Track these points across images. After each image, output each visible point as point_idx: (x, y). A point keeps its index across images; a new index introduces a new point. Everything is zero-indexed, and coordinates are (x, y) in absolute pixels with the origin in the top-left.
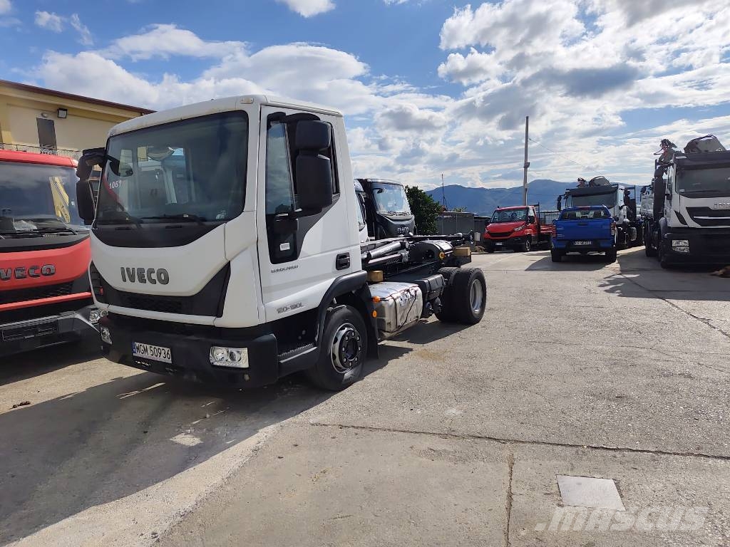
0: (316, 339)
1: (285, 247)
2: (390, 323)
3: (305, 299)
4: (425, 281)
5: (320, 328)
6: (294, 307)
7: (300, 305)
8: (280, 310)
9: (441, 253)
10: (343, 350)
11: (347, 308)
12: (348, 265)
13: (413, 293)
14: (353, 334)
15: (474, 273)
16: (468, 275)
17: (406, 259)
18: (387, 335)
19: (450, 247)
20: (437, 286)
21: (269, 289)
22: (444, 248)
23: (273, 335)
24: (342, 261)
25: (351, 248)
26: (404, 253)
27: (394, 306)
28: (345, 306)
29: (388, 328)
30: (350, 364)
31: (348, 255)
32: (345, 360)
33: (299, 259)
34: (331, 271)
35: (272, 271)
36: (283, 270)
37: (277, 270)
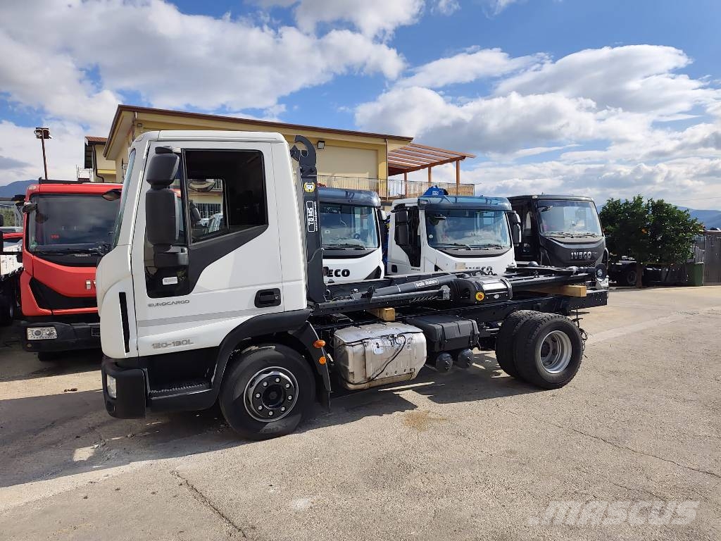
0: (212, 380)
1: (170, 281)
2: (353, 373)
3: (197, 336)
4: (438, 327)
5: (219, 370)
6: (179, 343)
7: (188, 342)
8: (157, 345)
9: (479, 294)
10: (258, 396)
11: (276, 350)
12: (278, 302)
13: (400, 340)
14: (278, 380)
15: (548, 322)
16: (537, 323)
17: (447, 297)
18: (351, 386)
19: (502, 286)
20: (458, 335)
21: (147, 323)
22: (486, 287)
23: (146, 370)
24: (267, 297)
25: (284, 284)
26: (446, 289)
27: (362, 351)
28: (274, 347)
29: (351, 379)
30: (271, 413)
31: (277, 291)
32: (260, 408)
33: (191, 294)
34: (245, 308)
35: (150, 305)
36: (166, 304)
37: (157, 304)
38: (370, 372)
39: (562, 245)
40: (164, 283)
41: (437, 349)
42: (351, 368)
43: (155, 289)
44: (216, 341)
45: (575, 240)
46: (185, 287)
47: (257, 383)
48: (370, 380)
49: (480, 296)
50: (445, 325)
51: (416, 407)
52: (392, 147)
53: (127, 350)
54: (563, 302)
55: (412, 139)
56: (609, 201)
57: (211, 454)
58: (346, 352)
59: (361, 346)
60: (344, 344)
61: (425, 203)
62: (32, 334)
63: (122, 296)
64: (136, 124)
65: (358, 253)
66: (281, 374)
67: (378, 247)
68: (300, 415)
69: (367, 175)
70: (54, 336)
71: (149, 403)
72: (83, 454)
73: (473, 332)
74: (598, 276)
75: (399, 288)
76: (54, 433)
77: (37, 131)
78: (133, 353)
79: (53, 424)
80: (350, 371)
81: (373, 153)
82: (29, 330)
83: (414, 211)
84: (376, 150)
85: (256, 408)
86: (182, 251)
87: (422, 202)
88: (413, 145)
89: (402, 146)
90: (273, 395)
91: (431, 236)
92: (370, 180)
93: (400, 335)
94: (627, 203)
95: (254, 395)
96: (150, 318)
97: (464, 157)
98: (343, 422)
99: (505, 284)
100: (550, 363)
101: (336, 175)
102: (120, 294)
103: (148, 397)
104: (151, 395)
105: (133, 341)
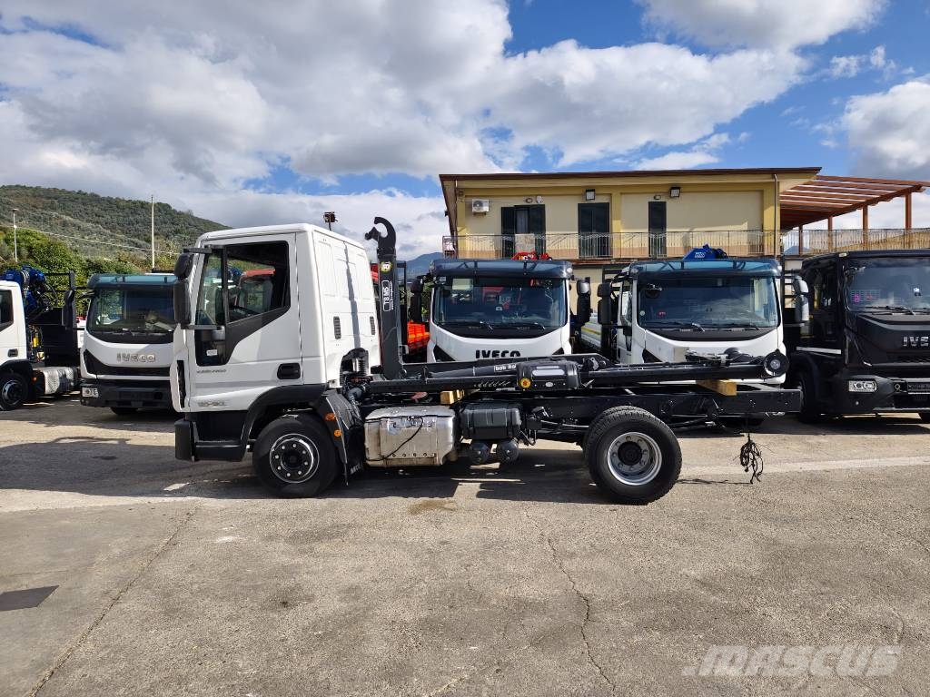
0: (241, 438)
1: (211, 353)
2: (369, 449)
3: (229, 400)
4: (469, 412)
5: (246, 430)
6: (216, 404)
7: (223, 404)
8: (202, 404)
9: (526, 380)
10: (277, 457)
11: (296, 419)
12: (297, 376)
13: (419, 422)
14: (294, 446)
18: (369, 463)
20: (488, 423)
21: (199, 386)
22: (536, 373)
23: (194, 423)
24: (288, 371)
25: (304, 360)
27: (375, 430)
29: (367, 455)
30: (289, 475)
31: (296, 366)
32: (279, 468)
33: (228, 364)
34: (269, 379)
35: (198, 372)
36: (209, 371)
37: (203, 371)
38: (385, 452)
40: (208, 354)
42: (367, 444)
43: (202, 360)
44: (245, 405)
46: (222, 360)
47: (278, 446)
48: (384, 458)
49: (526, 383)
50: (476, 411)
55: (819, 169)
59: (377, 424)
63: (180, 364)
64: (457, 192)
65: (533, 331)
66: (301, 441)
67: (565, 324)
69: (745, 226)
75: (474, 370)
77: (326, 216)
78: (186, 409)
80: (367, 447)
81: (757, 194)
84: (760, 191)
85: (276, 468)
86: (218, 328)
87: (633, 271)
88: (821, 178)
89: (806, 180)
90: (293, 459)
91: (642, 313)
92: (750, 233)
93: (421, 417)
95: (274, 456)
96: (198, 381)
97: (917, 188)
99: (565, 371)
101: (695, 230)
102: (178, 361)
103: (193, 444)
104: (197, 444)
105: (187, 399)
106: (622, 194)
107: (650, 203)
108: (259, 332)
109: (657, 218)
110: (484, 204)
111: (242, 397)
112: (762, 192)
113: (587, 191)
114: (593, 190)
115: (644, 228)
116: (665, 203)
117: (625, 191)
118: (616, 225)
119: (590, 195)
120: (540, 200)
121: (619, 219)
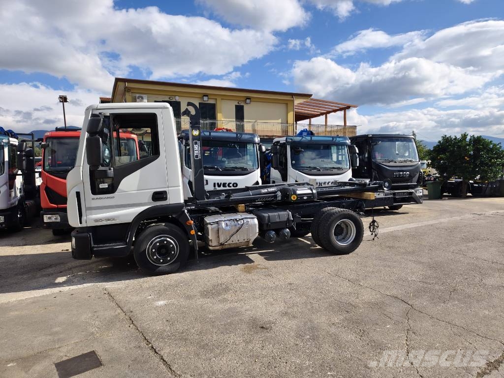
0: (127, 241)
1: (104, 186)
2: (211, 240)
3: (118, 217)
4: (266, 215)
6: (109, 220)
7: (114, 220)
8: (96, 221)
9: (293, 196)
10: (154, 250)
11: (165, 225)
12: (165, 199)
13: (241, 222)
14: (165, 242)
15: (339, 214)
16: (331, 214)
17: (279, 198)
18: (211, 248)
19: (310, 192)
20: (278, 220)
21: (91, 209)
22: (299, 192)
23: (91, 234)
24: (159, 196)
25: (170, 189)
26: (279, 194)
27: (216, 229)
28: (164, 224)
29: (210, 244)
30: (161, 261)
31: (165, 192)
32: (155, 257)
33: (116, 193)
34: (147, 201)
35: (93, 199)
36: (102, 198)
37: (97, 199)
38: (222, 240)
39: (387, 168)
40: (100, 187)
41: (265, 228)
42: (210, 237)
43: (95, 190)
44: (130, 220)
45: (398, 164)
46: (112, 189)
47: (153, 244)
48: (222, 244)
49: (294, 198)
50: (270, 214)
51: (253, 262)
52: (297, 101)
53: (81, 223)
54: (360, 203)
55: (311, 95)
56: (443, 137)
57: (127, 281)
58: (208, 228)
59: (217, 225)
60: (207, 224)
61: (290, 141)
62: (46, 219)
63: (78, 194)
65: (244, 172)
66: (168, 239)
67: (258, 168)
68: (179, 263)
69: (280, 121)
70: (59, 220)
71: (92, 252)
72: (61, 280)
73: (288, 219)
74: (385, 187)
75: (251, 192)
76: (50, 270)
77: (60, 98)
78: (84, 225)
79: (50, 266)
80: (210, 239)
81: (284, 106)
82: (45, 216)
83: (283, 146)
85: (153, 257)
86: (110, 169)
87: (288, 140)
88: (312, 99)
89: (305, 100)
90: (163, 251)
91: (294, 162)
92: (282, 124)
93: (242, 219)
94: (456, 139)
95: (152, 250)
96: (93, 205)
97: (349, 107)
98: (206, 268)
99: (312, 191)
100: (343, 240)
101: (258, 121)
102: (77, 192)
103: (92, 248)
104: (94, 247)
105: (84, 218)
106: (222, 99)
107: (236, 105)
108: (138, 172)
109: (240, 114)
110: (144, 98)
111: (127, 214)
112: (287, 104)
113: (204, 96)
114: (207, 96)
115: (234, 119)
116: (243, 106)
117: (224, 98)
118: (219, 116)
119: (205, 98)
120: (177, 99)
121: (220, 113)
